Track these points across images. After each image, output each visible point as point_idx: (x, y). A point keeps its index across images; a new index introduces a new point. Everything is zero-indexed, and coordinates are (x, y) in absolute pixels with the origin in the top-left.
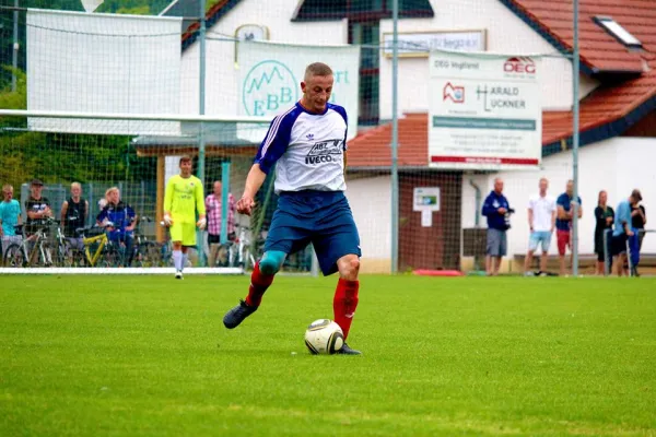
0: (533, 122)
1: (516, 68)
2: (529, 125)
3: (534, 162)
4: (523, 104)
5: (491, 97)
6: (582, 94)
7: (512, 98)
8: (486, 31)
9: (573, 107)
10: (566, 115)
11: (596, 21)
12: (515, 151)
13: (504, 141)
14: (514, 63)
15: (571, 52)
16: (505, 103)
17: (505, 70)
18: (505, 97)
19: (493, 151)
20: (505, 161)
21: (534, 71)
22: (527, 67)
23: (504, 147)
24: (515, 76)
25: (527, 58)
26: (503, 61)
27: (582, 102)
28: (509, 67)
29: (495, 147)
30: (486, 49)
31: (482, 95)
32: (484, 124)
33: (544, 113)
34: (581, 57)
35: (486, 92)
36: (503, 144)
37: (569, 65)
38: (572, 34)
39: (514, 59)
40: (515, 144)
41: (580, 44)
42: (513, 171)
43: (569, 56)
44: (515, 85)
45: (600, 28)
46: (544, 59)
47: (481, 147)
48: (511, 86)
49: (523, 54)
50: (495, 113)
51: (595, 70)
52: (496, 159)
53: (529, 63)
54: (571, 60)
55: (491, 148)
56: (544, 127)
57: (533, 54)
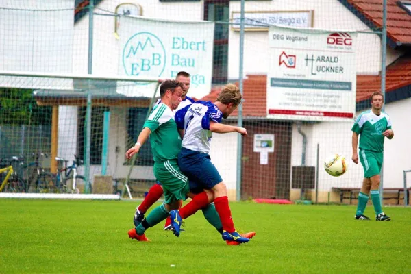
0: (350, 84)
1: (337, 42)
2: (346, 86)
3: (350, 116)
4: (341, 70)
5: (316, 64)
6: (388, 62)
7: (333, 65)
8: (313, 12)
9: (380, 72)
10: (375, 79)
11: (400, 5)
12: (334, 107)
13: (327, 98)
14: (335, 37)
15: (380, 30)
16: (327, 69)
17: (328, 43)
18: (328, 64)
19: (317, 106)
20: (326, 114)
21: (351, 44)
22: (345, 40)
23: (326, 103)
24: (336, 47)
25: (346, 33)
26: (327, 36)
27: (388, 68)
28: (331, 41)
29: (319, 103)
30: (312, 26)
31: (310, 62)
32: (311, 85)
33: (358, 77)
34: (388, 32)
35: (313, 60)
36: (325, 101)
37: (378, 39)
38: (381, 15)
39: (335, 34)
40: (335, 101)
41: (387, 23)
42: (333, 122)
43: (379, 32)
44: (336, 55)
45: (403, 11)
46: (359, 34)
47: (308, 103)
48: (332, 55)
49: (343, 30)
50: (320, 76)
51: (399, 44)
52: (319, 112)
53: (348, 37)
54: (381, 36)
55: (315, 104)
56: (357, 88)
57: (351, 30)
